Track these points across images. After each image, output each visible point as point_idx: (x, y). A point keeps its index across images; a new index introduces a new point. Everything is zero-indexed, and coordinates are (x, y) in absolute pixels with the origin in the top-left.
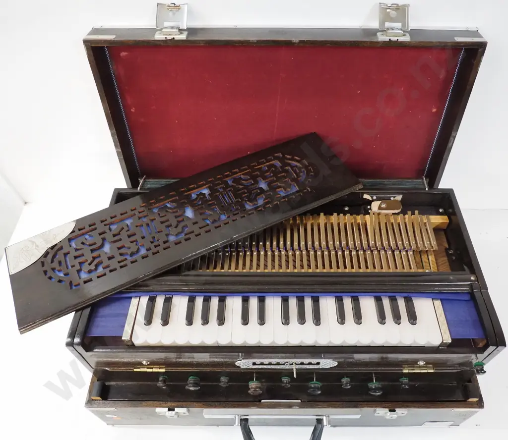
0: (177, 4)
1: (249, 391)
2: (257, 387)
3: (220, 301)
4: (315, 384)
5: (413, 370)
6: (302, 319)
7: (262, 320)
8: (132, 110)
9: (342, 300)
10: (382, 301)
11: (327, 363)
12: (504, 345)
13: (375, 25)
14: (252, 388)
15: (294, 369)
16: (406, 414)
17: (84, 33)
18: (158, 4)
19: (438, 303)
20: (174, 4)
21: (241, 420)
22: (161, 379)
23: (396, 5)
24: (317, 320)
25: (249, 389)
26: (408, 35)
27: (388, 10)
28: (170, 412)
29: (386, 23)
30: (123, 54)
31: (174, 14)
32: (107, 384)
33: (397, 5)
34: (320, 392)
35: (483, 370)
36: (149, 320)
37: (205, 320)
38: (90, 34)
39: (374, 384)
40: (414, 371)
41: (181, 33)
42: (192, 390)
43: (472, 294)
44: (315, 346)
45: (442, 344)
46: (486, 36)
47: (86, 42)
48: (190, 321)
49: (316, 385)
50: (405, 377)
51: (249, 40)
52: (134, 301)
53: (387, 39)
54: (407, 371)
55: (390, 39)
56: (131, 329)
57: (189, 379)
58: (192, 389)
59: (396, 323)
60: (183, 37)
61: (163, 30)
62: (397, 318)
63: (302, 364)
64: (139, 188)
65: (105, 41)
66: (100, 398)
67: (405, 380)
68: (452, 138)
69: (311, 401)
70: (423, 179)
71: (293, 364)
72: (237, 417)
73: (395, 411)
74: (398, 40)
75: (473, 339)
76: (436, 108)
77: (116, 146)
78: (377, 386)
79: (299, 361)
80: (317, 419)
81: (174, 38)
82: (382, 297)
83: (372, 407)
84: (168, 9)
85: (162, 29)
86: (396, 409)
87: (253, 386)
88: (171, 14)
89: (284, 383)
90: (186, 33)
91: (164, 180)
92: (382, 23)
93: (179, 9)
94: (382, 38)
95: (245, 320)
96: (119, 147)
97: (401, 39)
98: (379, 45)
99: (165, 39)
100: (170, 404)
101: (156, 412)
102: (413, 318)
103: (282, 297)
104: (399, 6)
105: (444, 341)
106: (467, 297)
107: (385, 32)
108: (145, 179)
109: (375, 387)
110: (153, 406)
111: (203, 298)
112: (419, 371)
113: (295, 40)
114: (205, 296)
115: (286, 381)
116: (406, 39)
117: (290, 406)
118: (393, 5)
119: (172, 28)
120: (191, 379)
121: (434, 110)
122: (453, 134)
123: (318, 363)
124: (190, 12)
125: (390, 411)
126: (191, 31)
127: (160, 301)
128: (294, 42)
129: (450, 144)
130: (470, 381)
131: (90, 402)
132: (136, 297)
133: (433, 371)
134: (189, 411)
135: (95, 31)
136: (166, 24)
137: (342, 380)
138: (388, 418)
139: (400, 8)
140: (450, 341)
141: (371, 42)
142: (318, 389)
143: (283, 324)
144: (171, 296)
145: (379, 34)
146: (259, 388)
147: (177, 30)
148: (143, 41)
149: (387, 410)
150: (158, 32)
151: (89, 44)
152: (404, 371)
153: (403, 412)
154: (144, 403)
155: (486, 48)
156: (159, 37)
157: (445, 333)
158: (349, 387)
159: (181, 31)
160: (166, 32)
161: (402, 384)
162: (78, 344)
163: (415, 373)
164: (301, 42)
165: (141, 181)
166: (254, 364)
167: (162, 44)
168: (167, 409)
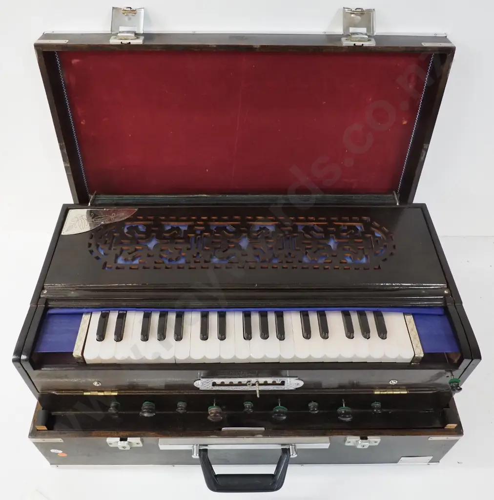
0: (133, 8)
1: (209, 417)
2: (217, 413)
3: (177, 317)
4: (280, 408)
5: (385, 391)
6: (265, 334)
7: (222, 335)
8: (82, 123)
9: (308, 315)
10: (350, 315)
11: (292, 383)
12: (479, 357)
13: (339, 30)
14: (212, 413)
15: (258, 392)
16: (379, 442)
17: (35, 37)
18: (113, 8)
19: (410, 318)
20: (130, 8)
21: (200, 450)
22: (113, 405)
23: (360, 10)
24: (281, 335)
25: (209, 415)
26: (373, 40)
27: (352, 15)
28: (122, 442)
29: (350, 28)
30: (75, 61)
31: (130, 19)
32: (53, 413)
33: (362, 9)
34: (284, 418)
35: (459, 387)
36: (101, 336)
37: (162, 336)
38: (41, 38)
39: (343, 409)
40: (386, 393)
41: (138, 38)
42: (147, 417)
43: (445, 308)
44: (279, 363)
45: (414, 359)
46: (454, 41)
47: (37, 46)
48: (145, 336)
49: (282, 410)
50: (377, 401)
51: (209, 45)
52: (85, 318)
53: (351, 44)
54: (378, 393)
55: (355, 44)
56: (83, 344)
57: (144, 405)
58: (146, 415)
59: (365, 337)
60: (140, 41)
61: (119, 35)
62: (366, 333)
63: (266, 384)
64: (89, 204)
65: (58, 46)
66: (45, 428)
67: (377, 405)
68: (423, 151)
69: (276, 428)
70: (394, 194)
71: (256, 384)
72: (195, 446)
73: (367, 439)
74: (363, 45)
75: (446, 353)
76: (406, 120)
77: (64, 160)
78: (347, 411)
79: (262, 380)
80: (282, 449)
81: (130, 43)
82: (350, 312)
83: (342, 435)
84: (124, 13)
85: (118, 33)
86: (368, 437)
87: (213, 411)
88: (126, 18)
89: (247, 408)
90: (142, 38)
91: (117, 196)
92: (346, 28)
93: (135, 13)
94: (346, 43)
95: (204, 336)
96: (68, 161)
97: (366, 44)
98: (344, 50)
99: (120, 43)
100: (121, 434)
101: (106, 443)
102: (383, 332)
103: (244, 312)
104: (364, 11)
105: (416, 356)
106: (441, 312)
107: (349, 37)
108: (96, 195)
109: (345, 411)
110: (104, 436)
111: (159, 314)
112: (391, 393)
113: (256, 44)
114: (161, 312)
115: (249, 406)
116: (372, 44)
117: (252, 434)
118: (357, 10)
119: (128, 32)
120: (146, 405)
121: (405, 123)
122: (425, 146)
123: (283, 383)
124: (147, 17)
125: (362, 438)
126: (148, 36)
127: (113, 317)
128: (256, 47)
129: (422, 158)
130: (448, 406)
131: (34, 433)
132: (87, 313)
133: (406, 392)
134: (142, 441)
135: (46, 36)
136: (122, 29)
137: (309, 405)
138: (359, 447)
139: (365, 12)
140: (422, 355)
141: (335, 48)
142: (284, 413)
143: (244, 339)
144: (125, 312)
145: (343, 39)
146: (220, 413)
147: (133, 35)
148: (97, 46)
149: (358, 438)
150: (112, 37)
151: (41, 49)
152: (376, 393)
153: (376, 440)
154: (94, 433)
155: (454, 53)
156: (114, 41)
157: (415, 338)
158: (316, 412)
159: (137, 35)
160: (122, 36)
161: (374, 408)
162: (26, 360)
163: (387, 394)
164: (262, 47)
165: (92, 197)
166: (214, 384)
167: (117, 48)
168: (119, 438)
